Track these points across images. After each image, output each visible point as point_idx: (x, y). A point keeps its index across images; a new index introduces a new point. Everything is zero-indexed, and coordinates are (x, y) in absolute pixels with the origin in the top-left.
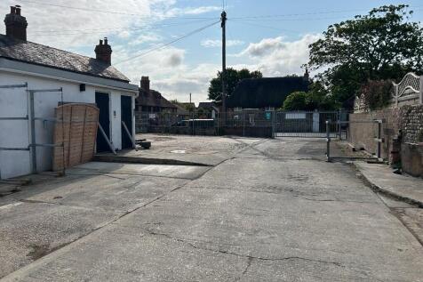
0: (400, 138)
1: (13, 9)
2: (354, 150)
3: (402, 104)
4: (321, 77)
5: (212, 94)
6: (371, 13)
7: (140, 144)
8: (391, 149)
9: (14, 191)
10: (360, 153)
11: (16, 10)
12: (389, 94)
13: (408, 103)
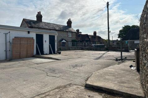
1: (38, 13)
11: (39, 13)
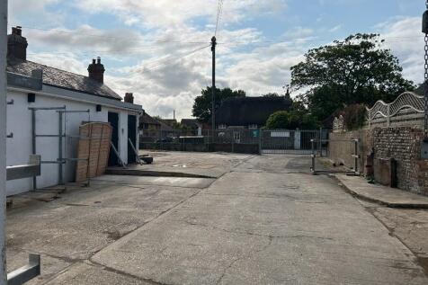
0: (373, 154)
2: (334, 165)
3: (374, 126)
4: (302, 98)
5: (196, 111)
6: (347, 40)
7: (142, 159)
8: (366, 164)
9: (55, 198)
10: (340, 168)
12: (363, 117)
13: (379, 126)
